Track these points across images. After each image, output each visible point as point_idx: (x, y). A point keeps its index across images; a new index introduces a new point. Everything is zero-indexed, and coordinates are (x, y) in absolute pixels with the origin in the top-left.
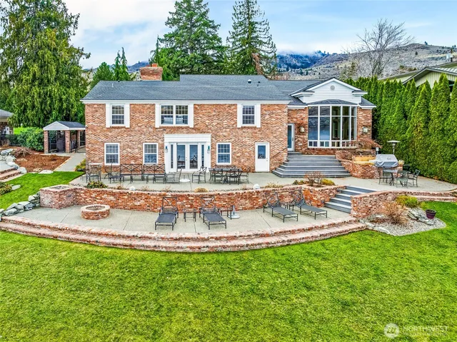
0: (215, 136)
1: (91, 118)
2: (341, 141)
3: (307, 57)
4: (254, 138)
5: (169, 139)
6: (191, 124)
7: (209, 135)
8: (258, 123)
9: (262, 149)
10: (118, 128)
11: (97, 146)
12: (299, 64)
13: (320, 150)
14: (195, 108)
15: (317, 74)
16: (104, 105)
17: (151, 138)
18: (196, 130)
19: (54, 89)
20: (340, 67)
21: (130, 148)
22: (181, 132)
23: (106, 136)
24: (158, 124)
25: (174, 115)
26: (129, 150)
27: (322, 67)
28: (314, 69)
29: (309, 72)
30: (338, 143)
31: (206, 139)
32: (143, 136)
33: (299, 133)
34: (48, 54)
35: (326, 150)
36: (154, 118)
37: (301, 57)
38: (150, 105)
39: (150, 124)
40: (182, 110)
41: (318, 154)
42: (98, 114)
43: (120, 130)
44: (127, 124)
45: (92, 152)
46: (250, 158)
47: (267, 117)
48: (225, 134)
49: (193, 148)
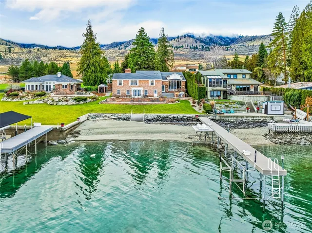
0: (144, 88)
3: (228, 38)
4: (153, 88)
5: (133, 89)
6: (138, 85)
8: (154, 85)
9: (155, 91)
10: (120, 86)
11: (115, 90)
12: (223, 43)
13: (171, 92)
14: (139, 81)
15: (234, 50)
16: (117, 80)
17: (128, 88)
18: (139, 86)
19: (99, 74)
20: (249, 45)
21: (123, 91)
22: (136, 87)
24: (130, 85)
25: (134, 83)
27: (237, 45)
28: (232, 46)
29: (229, 48)
31: (141, 89)
32: (126, 88)
33: (166, 87)
34: (97, 64)
36: (129, 83)
37: (224, 38)
38: (128, 80)
39: (128, 85)
40: (136, 82)
44: (122, 85)
45: (114, 92)
46: (153, 93)
48: (146, 87)
49: (139, 91)
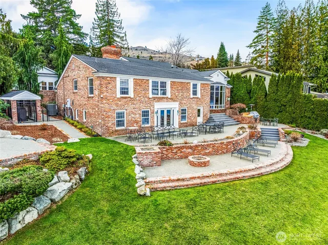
0: (181, 103)
1: (105, 89)
2: (219, 105)
4: (197, 104)
5: (158, 106)
6: (169, 95)
7: (178, 103)
9: (199, 111)
10: (126, 98)
11: (110, 114)
13: (215, 110)
14: (171, 84)
16: (115, 78)
17: (146, 105)
18: (172, 99)
22: (164, 101)
23: (117, 105)
24: (150, 95)
25: (159, 88)
26: (132, 115)
30: (218, 106)
31: (175, 106)
32: (142, 104)
35: (218, 110)
36: (148, 90)
38: (146, 80)
39: (145, 96)
40: (163, 85)
41: (214, 113)
42: (110, 86)
43: (126, 100)
45: (106, 119)
47: (203, 91)
48: (185, 102)
49: (169, 111)
